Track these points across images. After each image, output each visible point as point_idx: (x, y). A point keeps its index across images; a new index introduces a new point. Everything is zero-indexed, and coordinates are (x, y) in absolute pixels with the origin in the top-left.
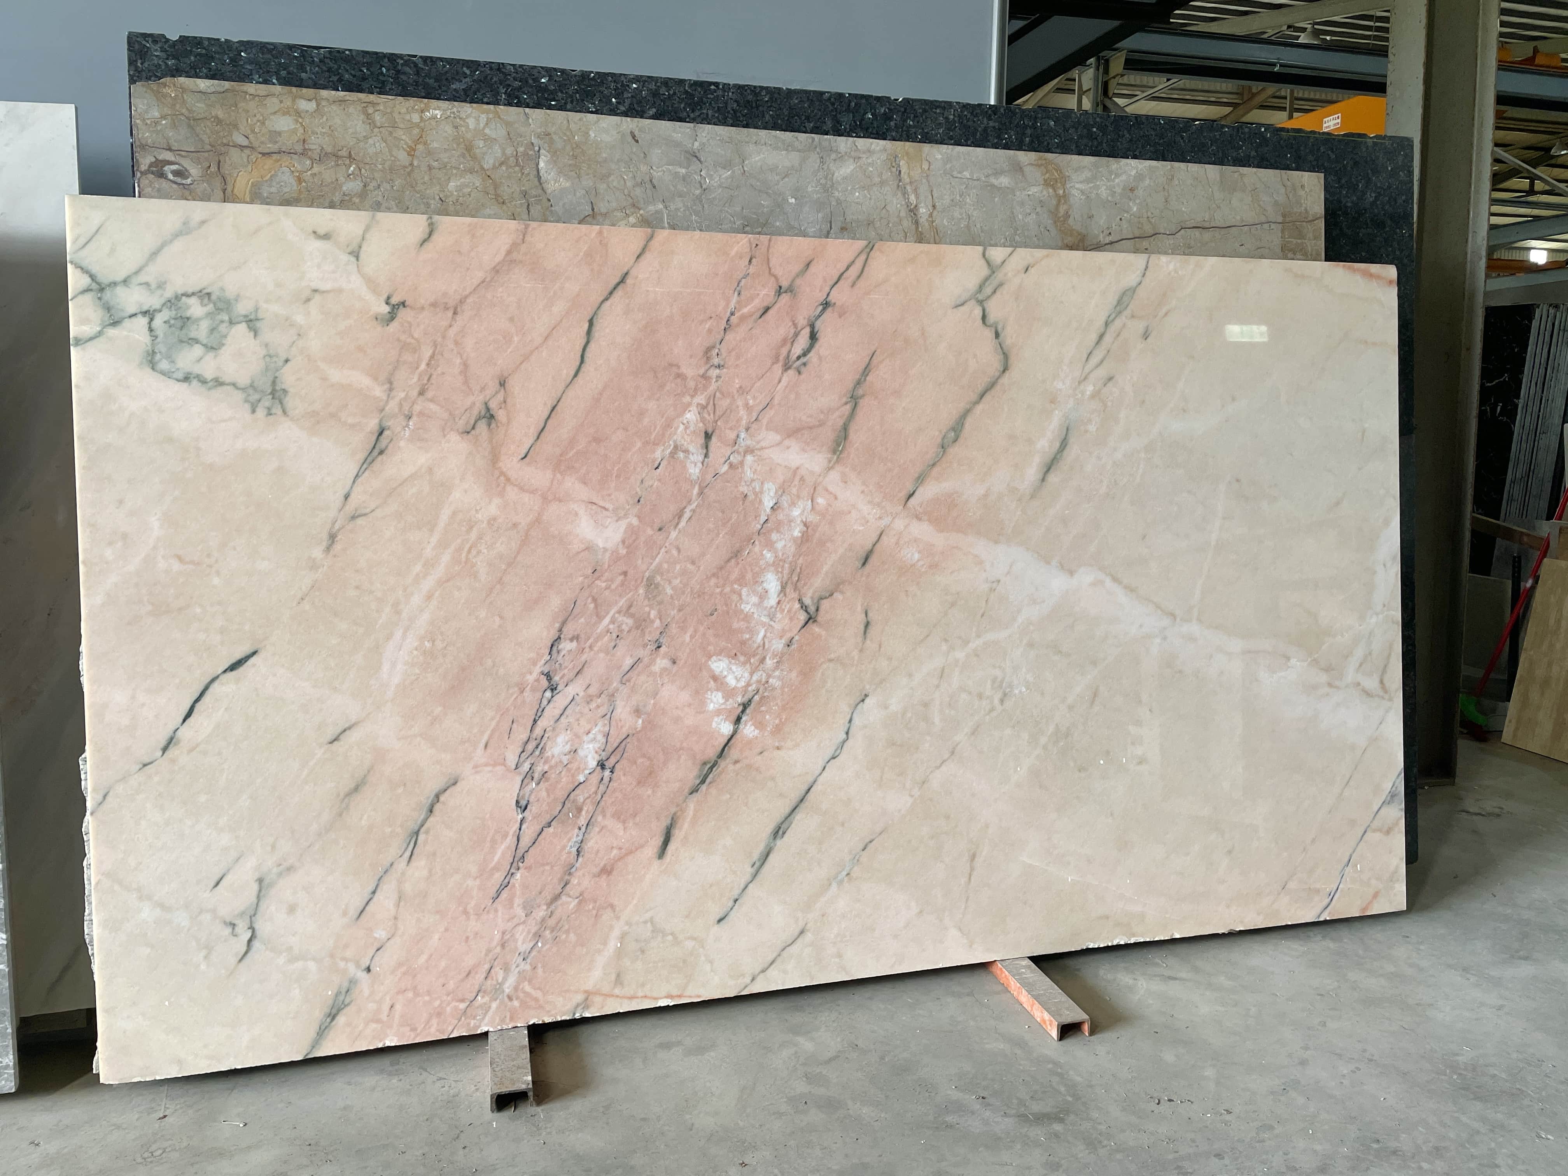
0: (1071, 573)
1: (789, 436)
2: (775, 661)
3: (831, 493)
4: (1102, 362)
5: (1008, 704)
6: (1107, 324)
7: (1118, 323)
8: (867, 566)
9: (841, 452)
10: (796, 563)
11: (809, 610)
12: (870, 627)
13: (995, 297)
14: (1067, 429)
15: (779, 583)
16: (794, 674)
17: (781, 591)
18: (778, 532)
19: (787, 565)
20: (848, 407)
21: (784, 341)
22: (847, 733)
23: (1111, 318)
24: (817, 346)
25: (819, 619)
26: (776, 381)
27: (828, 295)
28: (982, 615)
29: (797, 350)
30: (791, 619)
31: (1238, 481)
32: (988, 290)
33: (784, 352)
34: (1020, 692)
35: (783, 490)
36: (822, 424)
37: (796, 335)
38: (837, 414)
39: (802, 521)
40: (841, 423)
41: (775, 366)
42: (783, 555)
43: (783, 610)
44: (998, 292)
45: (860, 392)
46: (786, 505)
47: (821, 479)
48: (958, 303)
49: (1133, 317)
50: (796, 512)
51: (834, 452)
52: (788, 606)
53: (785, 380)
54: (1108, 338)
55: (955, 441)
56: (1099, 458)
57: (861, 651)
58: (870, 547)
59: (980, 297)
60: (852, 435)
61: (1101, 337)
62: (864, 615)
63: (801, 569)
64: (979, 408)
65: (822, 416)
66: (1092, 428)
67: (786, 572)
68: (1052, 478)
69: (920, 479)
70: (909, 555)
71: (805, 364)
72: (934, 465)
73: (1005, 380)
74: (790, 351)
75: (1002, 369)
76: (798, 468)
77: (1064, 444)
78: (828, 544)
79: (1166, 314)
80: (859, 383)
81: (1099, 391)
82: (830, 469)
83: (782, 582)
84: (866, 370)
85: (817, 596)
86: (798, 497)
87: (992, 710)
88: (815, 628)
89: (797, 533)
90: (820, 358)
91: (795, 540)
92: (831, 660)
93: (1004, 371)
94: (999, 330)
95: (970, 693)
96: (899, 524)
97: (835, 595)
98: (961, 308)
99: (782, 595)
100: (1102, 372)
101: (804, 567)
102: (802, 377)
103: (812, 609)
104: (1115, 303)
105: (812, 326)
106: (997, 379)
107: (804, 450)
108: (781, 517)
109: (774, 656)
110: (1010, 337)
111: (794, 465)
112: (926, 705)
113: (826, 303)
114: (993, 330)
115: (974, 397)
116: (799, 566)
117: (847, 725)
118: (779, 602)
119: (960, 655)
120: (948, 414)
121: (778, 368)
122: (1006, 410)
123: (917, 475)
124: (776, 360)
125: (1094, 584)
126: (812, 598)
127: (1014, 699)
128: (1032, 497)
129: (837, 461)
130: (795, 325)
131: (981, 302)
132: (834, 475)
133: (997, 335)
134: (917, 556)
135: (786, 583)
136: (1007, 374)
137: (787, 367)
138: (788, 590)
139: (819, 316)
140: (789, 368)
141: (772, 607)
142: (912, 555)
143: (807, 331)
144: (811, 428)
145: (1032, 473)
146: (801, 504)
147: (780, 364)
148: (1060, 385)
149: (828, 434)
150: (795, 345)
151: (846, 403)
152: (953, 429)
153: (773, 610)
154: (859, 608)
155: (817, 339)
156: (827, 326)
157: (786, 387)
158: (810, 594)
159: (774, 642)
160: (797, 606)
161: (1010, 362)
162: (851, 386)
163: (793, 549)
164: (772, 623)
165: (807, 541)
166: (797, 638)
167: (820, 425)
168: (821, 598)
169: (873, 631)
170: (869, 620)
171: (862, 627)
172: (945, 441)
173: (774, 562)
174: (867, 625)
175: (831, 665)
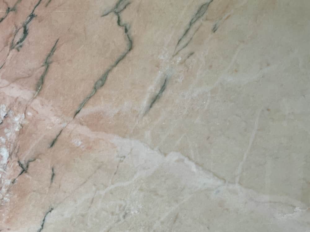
0: (165, 155)
1: (13, 82)
2: (6, 189)
3: (35, 110)
4: (187, 45)
5: (128, 218)
6: (191, 24)
7: (197, 24)
8: (54, 147)
9: (40, 90)
10: (17, 144)
11: (23, 167)
12: (55, 176)
13: (125, 10)
14: (165, 81)
15: (8, 153)
16: (16, 196)
17: (9, 157)
18: (7, 128)
19: (12, 145)
20: (44, 68)
21: (11, 35)
22: (42, 226)
23: (193, 21)
24: (28, 37)
25: (28, 171)
26: (7, 54)
27: (33, 11)
28: (115, 174)
29: (17, 39)
30: (14, 170)
31: (268, 110)
32: (121, 7)
33: (10, 40)
34: (135, 213)
35: (10, 108)
36: (29, 76)
37: (17, 31)
38: (38, 71)
39: (20, 124)
40: (39, 75)
41: (6, 47)
42: (10, 139)
43: (10, 166)
44: (127, 8)
45: (50, 60)
46: (11, 115)
47: (30, 103)
48: (105, 13)
49: (207, 19)
50: (16, 119)
51: (36, 90)
52: (13, 164)
53: (11, 54)
54: (191, 32)
55: (102, 85)
56: (184, 96)
57: (50, 187)
58: (55, 137)
59: (117, 10)
60: (46, 82)
61: (187, 31)
62: (51, 171)
63: (19, 147)
64: (115, 69)
65: (30, 72)
66: (180, 80)
67: (12, 148)
68: (156, 106)
69: (83, 105)
70: (76, 142)
71: (21, 46)
72: (90, 98)
73: (131, 54)
74: (13, 40)
75: (129, 49)
76: (17, 98)
77: (163, 88)
78: (33, 135)
79: (228, 18)
80: (49, 56)
81: (185, 60)
82: (34, 98)
83: (9, 153)
84: (53, 50)
85: (27, 160)
86: (18, 112)
87: (119, 220)
88: (26, 175)
89: (17, 129)
90: (29, 43)
91: (16, 132)
92: (34, 191)
93: (130, 50)
94: (128, 27)
95: (107, 212)
96: (71, 127)
97: (37, 160)
98: (106, 17)
99: (10, 159)
100: (187, 50)
101: (20, 146)
102: (19, 53)
103: (25, 166)
104: (196, 12)
105: (25, 27)
106: (126, 54)
107: (21, 89)
108: (9, 121)
109: (6, 187)
110: (133, 32)
111: (15, 96)
112: (83, 216)
113: (32, 16)
114: (124, 28)
115: (113, 63)
116: (18, 145)
117: (42, 222)
118: (8, 162)
119: (102, 193)
120: (98, 72)
121: (8, 48)
122: (131, 70)
123: (81, 102)
124: (6, 45)
125: (178, 161)
126: (25, 161)
127: (131, 216)
128: (145, 115)
129: (39, 94)
130: (16, 27)
131: (117, 13)
132: (37, 101)
133: (126, 31)
134: (80, 143)
135: (12, 153)
136: (132, 51)
137: (12, 47)
138: (12, 157)
139: (29, 22)
140: (13, 48)
141: (4, 164)
142: (78, 142)
143: (22, 30)
144: (24, 78)
145: (145, 103)
146: (19, 115)
147: (9, 46)
148: (162, 58)
149: (33, 81)
150: (16, 37)
151: (43, 66)
152: (101, 79)
153: (5, 165)
154: (49, 167)
155: (27, 34)
156: (33, 27)
157: (11, 58)
158: (24, 159)
159: (6, 180)
160: (17, 164)
161: (134, 44)
162: (46, 57)
163: (15, 137)
164: (5, 172)
165: (23, 133)
166: (17, 179)
167: (29, 77)
168: (29, 161)
169: (56, 178)
170: (54, 173)
171: (50, 176)
172: (97, 85)
173: (6, 143)
174: (53, 175)
175: (34, 193)
